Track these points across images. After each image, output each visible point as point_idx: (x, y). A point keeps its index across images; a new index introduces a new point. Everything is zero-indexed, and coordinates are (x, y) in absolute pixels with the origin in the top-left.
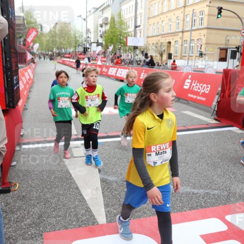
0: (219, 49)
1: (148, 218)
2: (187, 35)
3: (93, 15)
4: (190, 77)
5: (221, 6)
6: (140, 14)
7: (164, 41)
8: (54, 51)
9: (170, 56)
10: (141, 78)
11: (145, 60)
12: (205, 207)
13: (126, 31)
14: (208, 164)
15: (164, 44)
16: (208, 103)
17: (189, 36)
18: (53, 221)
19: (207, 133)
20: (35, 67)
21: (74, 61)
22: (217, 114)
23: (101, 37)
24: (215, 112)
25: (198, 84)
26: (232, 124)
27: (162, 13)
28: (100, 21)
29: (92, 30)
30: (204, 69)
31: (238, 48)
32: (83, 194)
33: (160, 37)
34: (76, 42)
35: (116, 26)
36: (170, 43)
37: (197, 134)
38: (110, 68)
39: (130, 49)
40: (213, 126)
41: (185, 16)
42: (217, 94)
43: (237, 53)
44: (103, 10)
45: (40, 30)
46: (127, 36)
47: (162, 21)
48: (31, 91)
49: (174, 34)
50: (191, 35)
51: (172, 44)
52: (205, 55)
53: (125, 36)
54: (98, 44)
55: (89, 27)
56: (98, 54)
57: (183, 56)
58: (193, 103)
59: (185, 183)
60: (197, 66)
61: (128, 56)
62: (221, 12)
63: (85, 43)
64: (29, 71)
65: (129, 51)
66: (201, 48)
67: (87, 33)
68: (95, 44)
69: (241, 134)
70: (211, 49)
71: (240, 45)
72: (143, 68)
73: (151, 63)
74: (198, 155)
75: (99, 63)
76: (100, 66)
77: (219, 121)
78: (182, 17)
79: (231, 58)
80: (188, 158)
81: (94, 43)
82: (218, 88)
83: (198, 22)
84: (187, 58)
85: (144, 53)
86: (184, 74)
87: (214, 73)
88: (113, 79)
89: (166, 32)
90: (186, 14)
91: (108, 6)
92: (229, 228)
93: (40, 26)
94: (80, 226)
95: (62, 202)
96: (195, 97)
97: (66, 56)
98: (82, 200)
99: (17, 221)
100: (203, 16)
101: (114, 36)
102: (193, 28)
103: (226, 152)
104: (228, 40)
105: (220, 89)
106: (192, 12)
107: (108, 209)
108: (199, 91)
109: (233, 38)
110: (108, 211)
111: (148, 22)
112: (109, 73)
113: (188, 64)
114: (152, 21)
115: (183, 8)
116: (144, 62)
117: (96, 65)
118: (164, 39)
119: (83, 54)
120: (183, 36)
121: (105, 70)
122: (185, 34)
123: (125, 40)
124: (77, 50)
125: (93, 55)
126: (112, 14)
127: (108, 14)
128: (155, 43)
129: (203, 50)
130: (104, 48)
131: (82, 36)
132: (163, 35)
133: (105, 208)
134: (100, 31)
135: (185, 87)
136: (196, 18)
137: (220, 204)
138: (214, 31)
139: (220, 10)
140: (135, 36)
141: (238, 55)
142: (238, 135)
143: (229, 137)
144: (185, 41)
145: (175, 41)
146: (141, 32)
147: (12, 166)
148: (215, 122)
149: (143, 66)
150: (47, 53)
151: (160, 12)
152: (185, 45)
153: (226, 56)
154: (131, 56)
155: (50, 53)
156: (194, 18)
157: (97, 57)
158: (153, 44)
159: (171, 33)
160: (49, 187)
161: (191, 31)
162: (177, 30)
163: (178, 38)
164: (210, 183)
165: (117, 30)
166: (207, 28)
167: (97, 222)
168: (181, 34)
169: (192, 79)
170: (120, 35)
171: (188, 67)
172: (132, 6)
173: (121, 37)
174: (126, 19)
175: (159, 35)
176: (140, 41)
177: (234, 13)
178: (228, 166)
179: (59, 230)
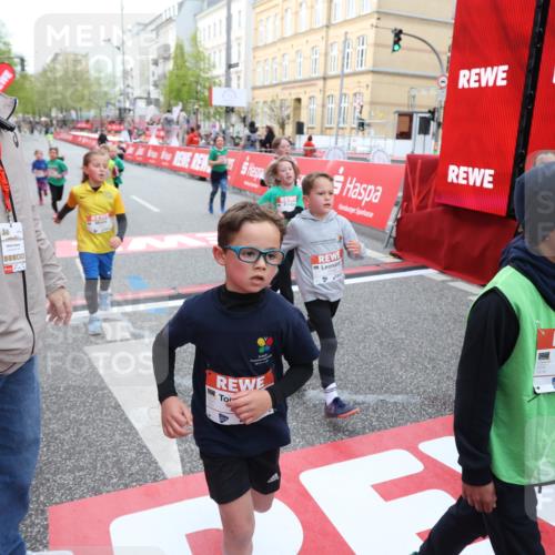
0: (397, 115)
2: (333, 85)
4: (341, 170)
5: (399, 27)
6: (238, 39)
7: (289, 96)
8: (53, 114)
9: (300, 129)
10: (243, 172)
12: (379, 430)
13: (207, 76)
14: (381, 344)
15: (287, 104)
16: (378, 223)
17: (338, 88)
18: (68, 479)
19: (378, 282)
22: (396, 244)
23: (156, 85)
24: (392, 240)
25: (358, 185)
26: (424, 262)
27: (283, 39)
30: (369, 154)
31: (432, 112)
32: (131, 417)
33: (278, 89)
35: (187, 64)
36: (299, 100)
37: (358, 284)
38: (178, 153)
39: (217, 111)
40: (388, 267)
41: (329, 46)
42: (396, 205)
43: (432, 123)
44: (158, 29)
45: (18, 69)
46: (211, 84)
47: (283, 56)
49: (308, 82)
50: (342, 85)
51: (304, 102)
52: (369, 125)
53: (207, 85)
54: (149, 101)
56: (150, 123)
57: (327, 128)
60: (355, 149)
61: (214, 126)
62: (400, 39)
65: (215, 117)
66: (361, 113)
68: (144, 102)
69: (443, 281)
70: (381, 115)
71: (436, 104)
72: (247, 151)
74: (363, 326)
75: (154, 141)
76: (155, 148)
77: (399, 258)
78: (324, 47)
79: (419, 133)
81: (140, 98)
82: (397, 192)
83: (354, 59)
84: (334, 131)
85: (248, 121)
87: (388, 162)
88: (184, 176)
89: (292, 79)
90: (331, 41)
91: (170, 20)
92: (426, 468)
93: (17, 61)
94: (126, 486)
95: (84, 438)
96: (352, 210)
97: (79, 125)
98: (128, 431)
100: (364, 47)
101: (184, 85)
102: (346, 71)
103: (415, 318)
104: (414, 97)
105: (400, 194)
106: (343, 39)
108: (360, 198)
109: (424, 93)
110: (186, 449)
111: (254, 57)
112: (176, 163)
113: (336, 143)
114: (260, 54)
115: (325, 29)
116: (248, 140)
117: (147, 147)
118: (287, 92)
119: (117, 122)
120: (324, 87)
121: (165, 156)
122: (330, 83)
123: (207, 94)
124: (104, 114)
125: (140, 123)
126: (178, 39)
127: (170, 38)
128: (270, 100)
129: (365, 116)
132: (284, 85)
134: (153, 75)
136: (350, 50)
137: (407, 421)
138: (387, 79)
139: (398, 34)
140: (228, 85)
141: (433, 125)
142: (437, 283)
143: (421, 289)
144: (329, 97)
145: (310, 98)
146: (239, 77)
148: (391, 259)
149: (244, 147)
150: (37, 120)
151: (278, 36)
152: (330, 106)
153: (410, 127)
154: (221, 126)
155: (43, 119)
156: (347, 50)
157: (147, 129)
158: (265, 102)
159: (301, 81)
160: (55, 408)
161: (343, 76)
162: (314, 76)
163: (315, 91)
164: (387, 380)
165: (190, 72)
166: (373, 72)
167: (163, 474)
168: (321, 83)
169: (346, 175)
170: (197, 83)
171: (338, 151)
172: (221, 21)
173: (199, 88)
174: (207, 49)
175: (277, 85)
176: (237, 97)
177: (424, 41)
178: (420, 346)
179: (81, 497)
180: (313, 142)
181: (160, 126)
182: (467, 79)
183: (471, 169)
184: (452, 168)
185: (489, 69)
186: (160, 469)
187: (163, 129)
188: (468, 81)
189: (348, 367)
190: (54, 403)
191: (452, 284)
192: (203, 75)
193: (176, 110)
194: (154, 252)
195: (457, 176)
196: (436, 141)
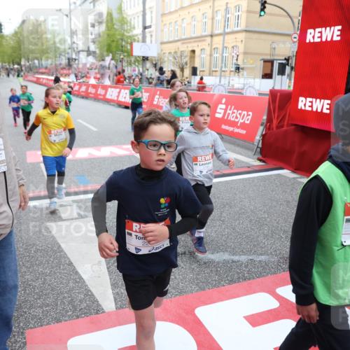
0: (262, 62)
1: (173, 299)
2: (218, 41)
3: (79, 9)
4: (224, 101)
6: (150, 8)
7: (187, 48)
8: (23, 63)
9: (194, 71)
11: (159, 77)
12: (249, 279)
13: (130, 34)
14: (251, 221)
15: (185, 54)
16: (249, 137)
17: (221, 43)
18: (39, 312)
19: (249, 179)
22: (261, 152)
23: (94, 42)
24: (259, 150)
25: (235, 111)
26: (282, 165)
27: (182, 8)
28: (91, 19)
29: (79, 33)
30: (243, 89)
31: (287, 60)
32: (80, 271)
33: (179, 44)
34: (56, 49)
35: (115, 26)
36: (193, 51)
38: (110, 89)
39: (137, 60)
40: (257, 169)
41: (215, 12)
42: (262, 125)
43: (287, 67)
44: (94, 1)
46: (132, 40)
47: (183, 20)
49: (200, 38)
50: (224, 40)
51: (197, 53)
52: (243, 69)
53: (129, 41)
54: (89, 53)
56: (90, 69)
57: (213, 71)
58: (230, 138)
60: (233, 85)
61: (134, 70)
62: (265, 7)
63: (70, 51)
65: (135, 64)
66: (237, 60)
67: (72, 37)
68: (85, 53)
69: (294, 178)
70: (252, 62)
71: (291, 55)
72: (158, 88)
74: (238, 209)
75: (92, 81)
76: (94, 86)
77: (264, 162)
78: (211, 14)
79: (278, 74)
80: (224, 215)
81: (83, 51)
82: (263, 116)
83: (232, 22)
84: (218, 73)
86: (215, 98)
87: (256, 95)
88: (114, 105)
89: (188, 36)
90: (216, 9)
92: (281, 305)
94: (78, 317)
95: (49, 285)
96: (231, 129)
97: (41, 71)
98: (78, 280)
100: (240, 13)
101: (113, 41)
102: (227, 31)
103: (274, 203)
104: (274, 49)
105: (265, 117)
106: (225, 7)
107: (117, 290)
108: (236, 120)
109: (281, 45)
110: (118, 294)
111: (162, 21)
112: (108, 96)
113: (220, 82)
114: (167, 19)
115: (212, 1)
116: (158, 80)
117: (88, 85)
118: (185, 46)
119: (67, 68)
120: (212, 42)
121: (101, 91)
122: (216, 39)
123: (129, 47)
124: (58, 63)
125: (82, 68)
126: (108, 8)
127: (103, 7)
128: (173, 51)
129: (240, 62)
130: (98, 59)
131: (65, 42)
132: (183, 41)
133: (113, 290)
135: (218, 115)
136: (230, 16)
137: (268, 273)
138: (256, 36)
139: (264, 5)
140: (144, 41)
141: (288, 69)
142: (290, 179)
143: (278, 184)
144: (214, 49)
145: (202, 50)
146: (151, 36)
148: (259, 163)
149: (156, 85)
150: (11, 67)
151: (179, 7)
152: (215, 55)
153: (272, 70)
154: (139, 70)
155: (16, 66)
156: (228, 16)
157: (88, 73)
158: (170, 53)
159: (195, 38)
160: (28, 265)
161: (224, 34)
162: (204, 34)
163: (205, 44)
164: (255, 246)
165: (117, 33)
166: (246, 31)
167: (103, 309)
168: (209, 39)
169: (227, 104)
170: (122, 40)
171: (220, 87)
173: (124, 43)
174: (129, 16)
175: (178, 41)
176: (151, 50)
177: (282, 9)
178: (277, 223)
179: (48, 324)
180: (204, 81)
181: (97, 71)
182: (313, 36)
183: (314, 100)
184: (301, 99)
185: (328, 28)
186: (100, 306)
187: (99, 73)
188: (313, 37)
189: (228, 237)
190: (28, 261)
191: (299, 180)
192: (125, 33)
193: (108, 59)
194: (94, 159)
195: (305, 105)
196: (290, 80)
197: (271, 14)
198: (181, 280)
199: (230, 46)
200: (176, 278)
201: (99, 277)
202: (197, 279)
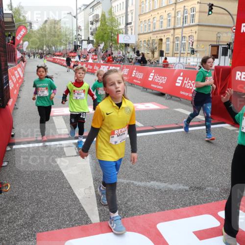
0: (210, 46)
1: (141, 216)
2: (178, 32)
3: (83, 12)
4: (182, 74)
5: (212, 3)
6: (131, 11)
7: (156, 38)
8: (44, 49)
9: (161, 53)
10: (133, 76)
12: (198, 204)
13: (117, 28)
14: (200, 161)
15: (155, 42)
17: (181, 34)
18: (46, 221)
19: (199, 130)
20: (25, 66)
21: (65, 59)
23: (92, 34)
25: (190, 81)
26: (224, 120)
27: (154, 10)
28: (91, 18)
29: (83, 28)
30: (196, 66)
31: (229, 45)
32: (76, 193)
33: (151, 34)
34: (67, 39)
35: (107, 24)
36: (161, 40)
38: (102, 66)
39: (121, 46)
41: (177, 13)
43: (229, 50)
44: (93, 7)
45: (29, 28)
46: (118, 33)
47: (154, 18)
48: (21, 90)
49: (167, 31)
50: (182, 32)
51: (164, 41)
52: (196, 51)
54: (89, 42)
55: (79, 24)
56: (89, 52)
57: (175, 53)
58: (186, 101)
59: (178, 180)
60: (189, 63)
61: (120, 53)
62: (212, 9)
63: (76, 40)
64: (19, 69)
65: (120, 49)
66: (192, 45)
67: (77, 31)
68: (86, 42)
69: (233, 130)
70: (203, 46)
71: (231, 41)
73: (143, 61)
74: (191, 152)
75: (90, 61)
76: (91, 64)
78: (174, 14)
79: (222, 55)
80: (181, 156)
81: (85, 40)
83: (189, 19)
84: (178, 55)
86: (176, 71)
89: (158, 30)
90: (177, 11)
91: (99, 3)
92: (221, 224)
93: (28, 24)
94: (73, 226)
96: (187, 94)
97: (56, 54)
98: (74, 199)
99: (9, 222)
100: (194, 13)
101: (105, 33)
102: (184, 25)
104: (219, 37)
106: (183, 9)
107: (102, 208)
108: (191, 88)
109: (225, 35)
110: (102, 210)
111: (139, 19)
113: (180, 61)
114: (143, 18)
115: (174, 5)
116: (136, 60)
117: (87, 64)
118: (155, 36)
119: (74, 52)
120: (174, 33)
123: (116, 38)
124: (68, 48)
125: (84, 52)
126: (103, 12)
127: (98, 11)
128: (146, 40)
129: (194, 47)
130: (95, 46)
131: (73, 34)
132: (154, 32)
133: (98, 207)
134: (91, 29)
135: (177, 84)
136: (187, 15)
137: (212, 200)
138: (206, 28)
139: (211, 6)
140: (126, 33)
141: (229, 52)
142: (230, 131)
143: (221, 134)
144: (176, 38)
145: (167, 38)
146: (132, 29)
147: (3, 167)
150: (37, 51)
151: (151, 9)
152: (177, 42)
153: (218, 52)
154: (123, 53)
155: (40, 51)
156: (185, 15)
157: (88, 55)
158: (144, 41)
159: (162, 30)
160: (41, 187)
161: (183, 27)
162: (169, 28)
163: (169, 35)
164: (203, 179)
165: (108, 28)
166: (199, 25)
167: (91, 221)
168: (172, 31)
169: (184, 77)
170: (112, 32)
171: (180, 65)
172: (123, 3)
173: (112, 35)
174: (117, 16)
175: (150, 32)
176: (131, 39)
177: (225, 9)
178: (220, 163)
179: (52, 230)
180: (167, 60)
181: (94, 54)
186: (89, 218)
191: (237, 131)
192: (115, 29)
197: (217, 13)
198: (148, 203)
199: (187, 36)
200: (143, 201)
201: (89, 198)
202: (159, 202)
